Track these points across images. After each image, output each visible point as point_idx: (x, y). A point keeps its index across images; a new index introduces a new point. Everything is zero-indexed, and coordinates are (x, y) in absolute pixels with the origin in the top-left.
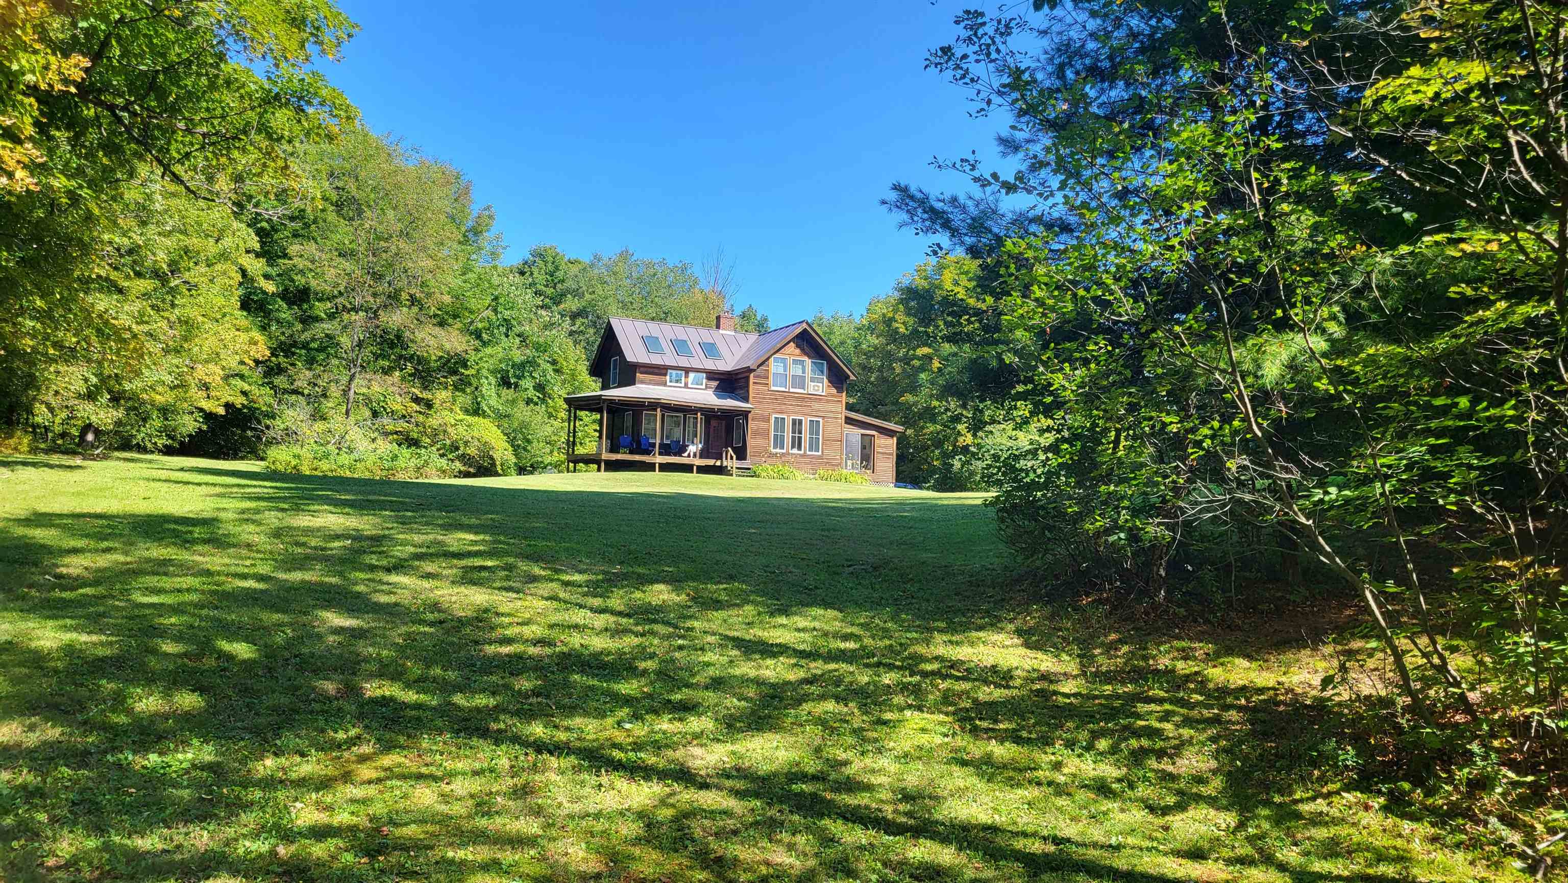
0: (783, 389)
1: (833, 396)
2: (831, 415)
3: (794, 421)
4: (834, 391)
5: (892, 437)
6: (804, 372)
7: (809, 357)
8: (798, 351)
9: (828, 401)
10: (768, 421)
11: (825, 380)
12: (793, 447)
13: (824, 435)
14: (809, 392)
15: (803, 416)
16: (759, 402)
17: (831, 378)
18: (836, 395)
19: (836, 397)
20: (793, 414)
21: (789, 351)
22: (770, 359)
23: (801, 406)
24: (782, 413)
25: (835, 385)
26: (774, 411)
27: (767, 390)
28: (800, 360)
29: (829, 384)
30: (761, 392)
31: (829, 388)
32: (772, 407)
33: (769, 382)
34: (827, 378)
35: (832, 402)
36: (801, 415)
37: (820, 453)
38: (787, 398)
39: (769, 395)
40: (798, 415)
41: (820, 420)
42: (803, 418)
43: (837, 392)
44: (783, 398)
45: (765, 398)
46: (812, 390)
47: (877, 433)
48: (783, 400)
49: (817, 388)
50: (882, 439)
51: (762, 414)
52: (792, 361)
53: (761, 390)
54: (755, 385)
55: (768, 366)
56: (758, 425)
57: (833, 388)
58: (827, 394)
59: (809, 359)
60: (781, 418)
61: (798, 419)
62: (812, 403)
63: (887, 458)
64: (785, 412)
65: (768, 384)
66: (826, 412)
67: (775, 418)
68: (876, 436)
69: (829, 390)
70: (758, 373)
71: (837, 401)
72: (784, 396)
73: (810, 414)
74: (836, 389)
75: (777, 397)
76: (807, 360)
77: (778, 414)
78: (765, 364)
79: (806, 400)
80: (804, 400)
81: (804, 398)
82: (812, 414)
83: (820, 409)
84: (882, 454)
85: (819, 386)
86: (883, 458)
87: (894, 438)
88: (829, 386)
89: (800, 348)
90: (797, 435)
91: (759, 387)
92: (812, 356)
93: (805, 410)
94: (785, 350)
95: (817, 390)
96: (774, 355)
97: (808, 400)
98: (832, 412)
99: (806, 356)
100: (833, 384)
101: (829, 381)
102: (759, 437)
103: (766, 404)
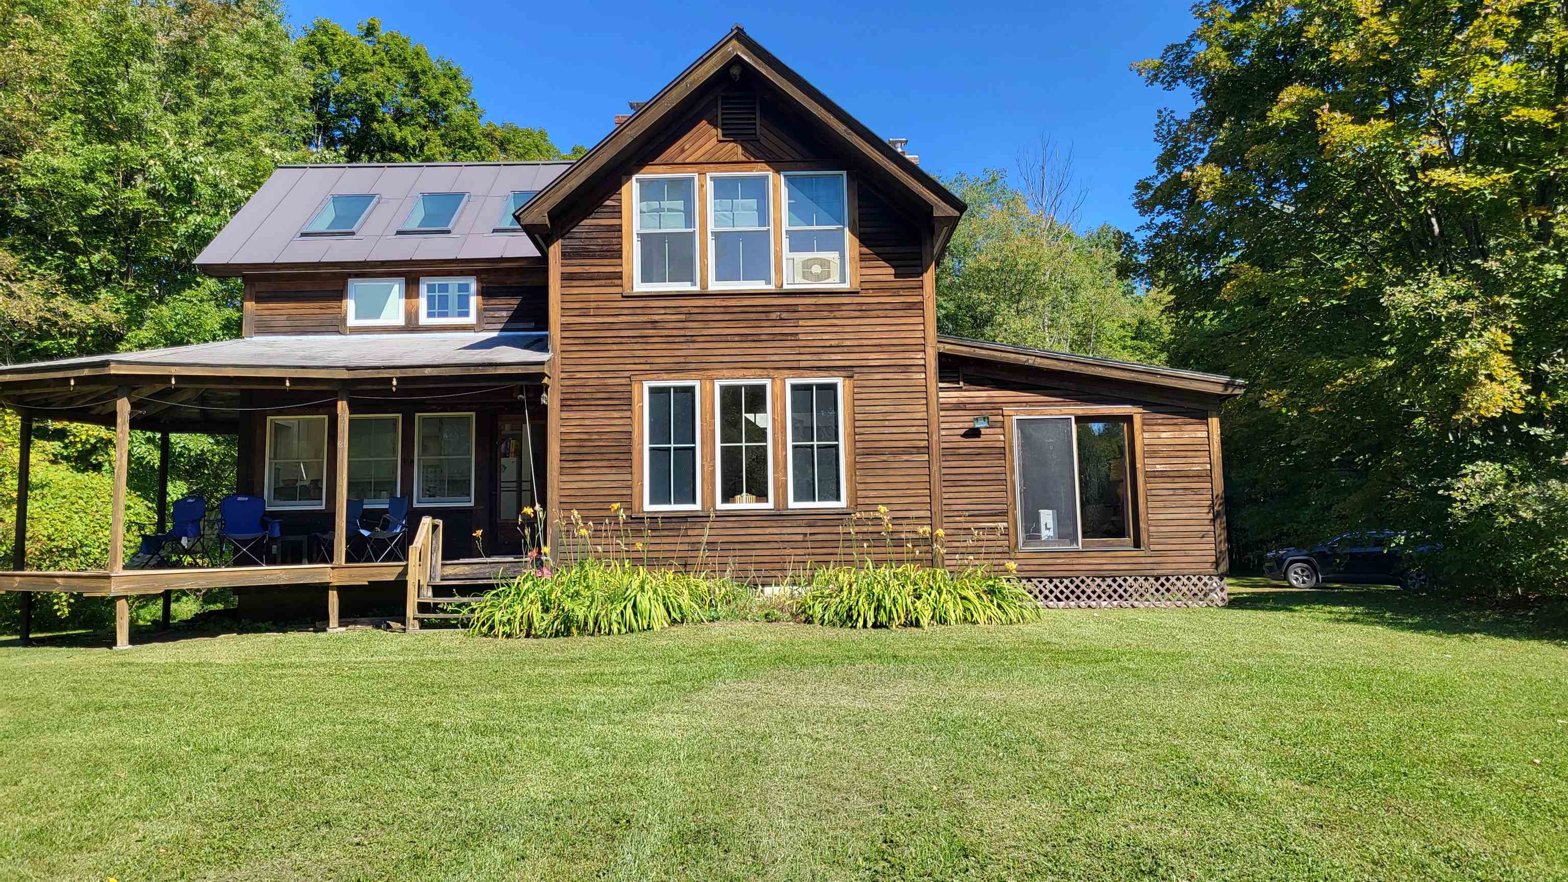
0: (685, 287)
1: (882, 289)
2: (875, 358)
3: (730, 396)
4: (885, 272)
5: (1202, 417)
6: (763, 218)
7: (778, 164)
8: (736, 151)
9: (863, 311)
10: (627, 402)
11: (849, 239)
12: (729, 494)
13: (854, 433)
14: (785, 287)
15: (765, 372)
16: (588, 341)
17: (868, 230)
18: (897, 285)
19: (895, 291)
20: (726, 373)
21: (700, 152)
22: (624, 189)
23: (756, 339)
24: (682, 371)
25: (887, 249)
26: (647, 367)
27: (619, 297)
28: (742, 179)
29: (865, 250)
30: (593, 305)
31: (868, 264)
32: (638, 353)
33: (625, 269)
34: (852, 231)
35: (879, 313)
36: (759, 372)
37: (843, 503)
38: (700, 317)
39: (626, 312)
40: (745, 372)
41: (839, 381)
42: (768, 382)
43: (896, 276)
44: (683, 317)
45: (610, 326)
46: (799, 279)
47: (1141, 410)
48: (680, 325)
49: (816, 269)
50: (1162, 428)
51: (597, 382)
52: (710, 185)
53: (592, 297)
54: (567, 283)
55: (617, 212)
56: (587, 422)
57: (882, 263)
58: (856, 287)
59: (778, 171)
60: (675, 388)
61: (746, 386)
62: (801, 323)
63: (1189, 492)
64: (693, 366)
65: (619, 276)
66: (857, 350)
67: (652, 390)
68: (1137, 420)
69: (865, 271)
70: (574, 242)
71: (899, 306)
72: (685, 310)
73: (795, 364)
74: (894, 263)
75: (657, 318)
76: (771, 174)
77: (665, 376)
78: (600, 205)
79: (774, 316)
80: (763, 316)
81: (766, 310)
82: (802, 364)
83: (833, 343)
84: (1167, 480)
85: (824, 263)
86: (1171, 492)
87: (1209, 419)
88: (863, 258)
89: (731, 134)
90: (744, 444)
91: (584, 290)
92: (789, 159)
93: (776, 353)
94: (683, 151)
95: (818, 278)
96: (637, 172)
97: (784, 315)
98: (885, 349)
99: (765, 162)
100: (879, 250)
101: (864, 239)
102: (591, 464)
103: (615, 347)
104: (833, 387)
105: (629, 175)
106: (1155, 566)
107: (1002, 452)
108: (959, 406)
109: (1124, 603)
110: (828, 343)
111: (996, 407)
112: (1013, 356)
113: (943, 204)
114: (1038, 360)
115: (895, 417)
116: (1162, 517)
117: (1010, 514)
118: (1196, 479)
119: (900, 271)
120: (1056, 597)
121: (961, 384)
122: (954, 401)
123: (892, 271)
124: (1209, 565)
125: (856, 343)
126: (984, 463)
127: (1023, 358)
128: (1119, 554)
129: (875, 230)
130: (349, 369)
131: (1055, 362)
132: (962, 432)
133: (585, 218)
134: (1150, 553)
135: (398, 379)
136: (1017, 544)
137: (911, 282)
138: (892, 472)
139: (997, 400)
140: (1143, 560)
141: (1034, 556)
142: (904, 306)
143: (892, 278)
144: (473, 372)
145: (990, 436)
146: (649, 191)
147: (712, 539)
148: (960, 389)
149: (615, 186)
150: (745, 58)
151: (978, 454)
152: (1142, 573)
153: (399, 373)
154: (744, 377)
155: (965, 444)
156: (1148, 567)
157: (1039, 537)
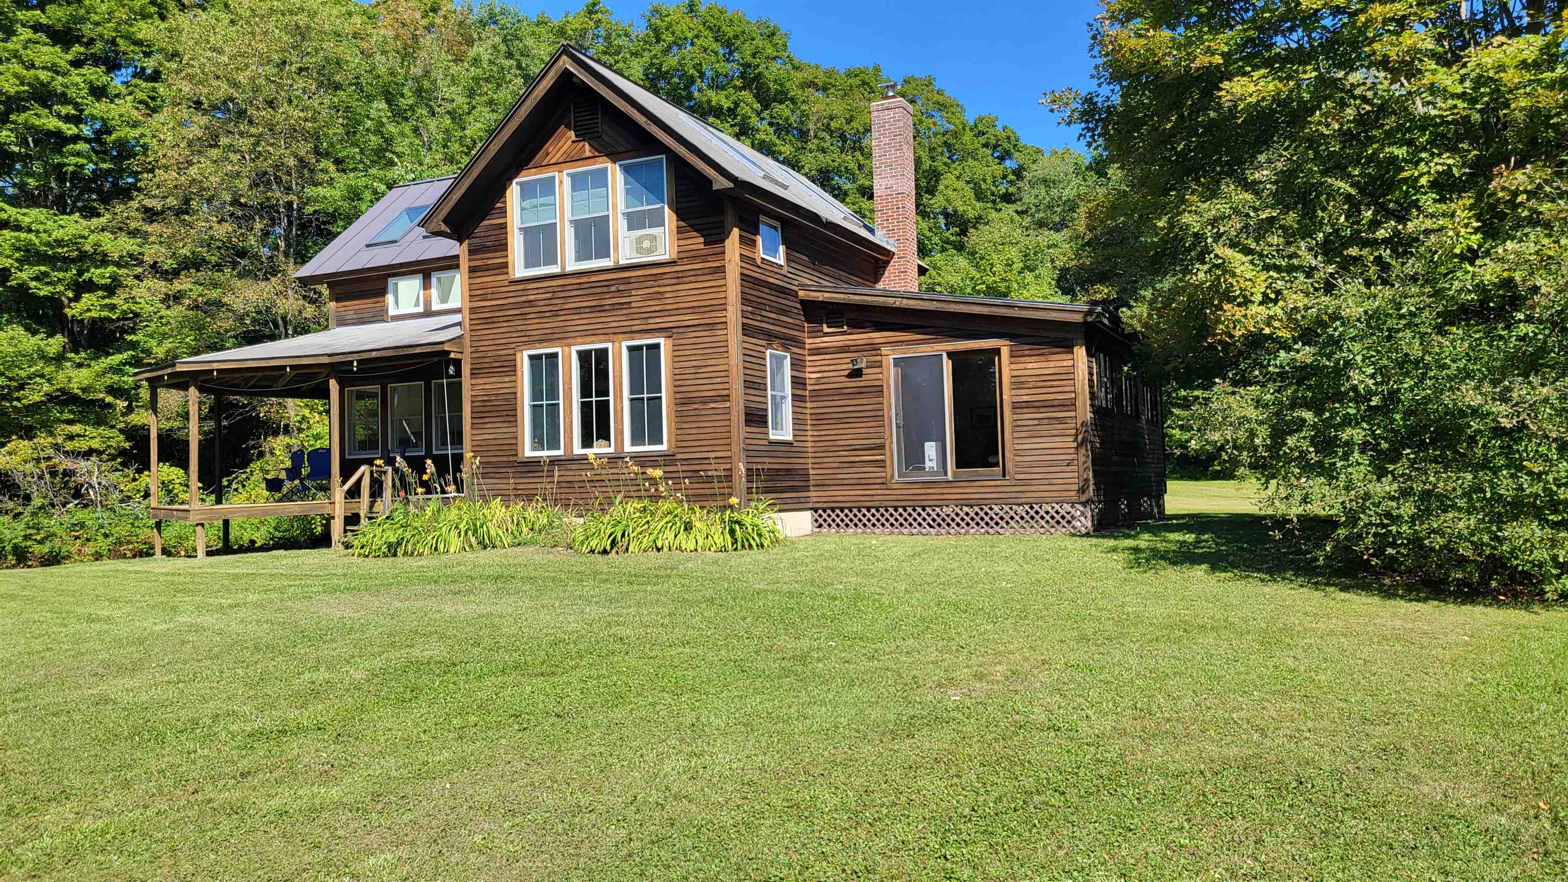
0: (555, 269)
1: (693, 257)
2: (689, 319)
3: (584, 359)
4: (697, 242)
5: (1068, 346)
6: (604, 204)
7: (614, 157)
8: (585, 148)
9: (679, 278)
10: (511, 368)
11: (668, 215)
12: (587, 442)
13: (676, 386)
14: (621, 262)
15: (607, 337)
16: (488, 321)
17: (683, 205)
18: (706, 252)
19: (704, 258)
20: (579, 340)
21: (560, 153)
22: (508, 192)
23: (600, 309)
24: (550, 340)
25: (698, 221)
26: (526, 339)
27: (506, 283)
28: (591, 172)
29: (682, 224)
30: (490, 290)
31: (683, 236)
32: (519, 328)
33: (510, 259)
34: (670, 207)
35: (692, 279)
36: (602, 337)
37: (664, 447)
38: (562, 294)
39: (511, 294)
40: (593, 338)
41: (662, 341)
42: (609, 345)
43: (705, 243)
44: (549, 295)
45: (502, 308)
46: (634, 254)
47: (1008, 343)
48: (547, 302)
49: (646, 244)
50: (1028, 359)
51: (495, 353)
52: (567, 181)
53: (490, 285)
54: (472, 275)
55: (503, 212)
56: (487, 387)
57: (694, 234)
58: (674, 256)
59: (614, 162)
60: (546, 355)
61: (596, 350)
62: (633, 293)
63: (1053, 421)
64: (557, 336)
65: (505, 265)
66: (675, 312)
67: (531, 357)
68: (1005, 352)
69: (682, 242)
70: (477, 240)
71: (707, 271)
72: (550, 289)
73: (628, 329)
74: (705, 232)
75: (532, 297)
76: (609, 165)
77: (538, 345)
78: (493, 208)
79: (613, 289)
80: (605, 290)
81: (608, 284)
82: (635, 328)
83: (657, 308)
84: (1032, 410)
85: (653, 238)
86: (1036, 422)
87: (1075, 349)
88: (680, 230)
89: (583, 135)
90: (594, 399)
91: (485, 279)
92: (623, 149)
93: (614, 321)
94: (548, 154)
95: (650, 251)
96: (516, 177)
97: (621, 288)
98: (697, 310)
99: (606, 155)
100: (691, 222)
101: (680, 214)
102: (491, 420)
103: (505, 324)
104: (657, 346)
105: (511, 179)
106: (1019, 495)
107: (878, 391)
108: (844, 349)
109: (991, 531)
110: (653, 309)
111: (874, 348)
112: (882, 299)
113: (720, 178)
114: (905, 301)
115: (704, 370)
116: (1027, 447)
117: (887, 447)
118: (1061, 408)
119: (709, 239)
120: (929, 524)
121: (845, 328)
122: (840, 344)
123: (702, 240)
124: (1073, 493)
125: (675, 306)
126: (864, 401)
127: (891, 300)
128: (985, 483)
129: (687, 204)
130: (329, 355)
131: (920, 302)
132: (846, 373)
133: (483, 219)
134: (1014, 483)
135: (358, 361)
136: (893, 476)
137: (716, 248)
138: (701, 419)
139: (877, 341)
140: (1008, 489)
141: (908, 486)
142: (711, 270)
143: (702, 246)
144: (401, 352)
145: (870, 375)
146: (527, 191)
147: (561, 479)
148: (844, 333)
149: (500, 191)
150: (572, 70)
151: (860, 392)
152: (1006, 501)
153: (357, 357)
154: (592, 342)
155: (849, 385)
156: (1013, 495)
157: (924, 468)
